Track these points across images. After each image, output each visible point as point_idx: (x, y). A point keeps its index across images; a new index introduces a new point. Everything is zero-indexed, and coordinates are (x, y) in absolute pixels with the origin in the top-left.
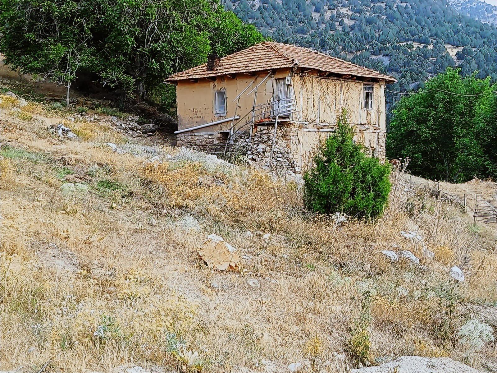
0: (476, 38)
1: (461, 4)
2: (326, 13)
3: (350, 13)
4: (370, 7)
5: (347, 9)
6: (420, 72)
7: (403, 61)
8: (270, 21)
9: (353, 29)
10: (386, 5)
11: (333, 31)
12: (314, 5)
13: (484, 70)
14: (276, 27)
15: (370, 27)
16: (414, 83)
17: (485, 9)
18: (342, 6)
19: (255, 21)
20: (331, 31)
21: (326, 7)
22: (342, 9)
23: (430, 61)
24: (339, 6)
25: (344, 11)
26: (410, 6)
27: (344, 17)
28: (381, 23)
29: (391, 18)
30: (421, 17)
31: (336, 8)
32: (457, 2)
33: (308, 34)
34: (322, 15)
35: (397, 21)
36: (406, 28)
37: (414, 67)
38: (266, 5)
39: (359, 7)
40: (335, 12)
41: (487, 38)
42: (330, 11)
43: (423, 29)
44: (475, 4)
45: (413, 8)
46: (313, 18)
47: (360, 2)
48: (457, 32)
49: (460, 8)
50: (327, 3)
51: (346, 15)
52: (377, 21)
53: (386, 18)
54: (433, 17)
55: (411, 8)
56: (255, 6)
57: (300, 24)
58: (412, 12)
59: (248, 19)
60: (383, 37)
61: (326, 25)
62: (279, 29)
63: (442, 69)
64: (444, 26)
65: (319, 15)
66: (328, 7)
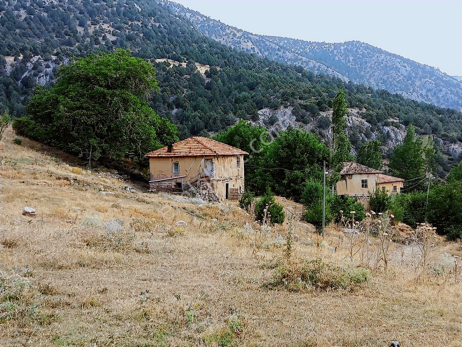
0: (218, 58)
1: (200, 22)
2: (89, 27)
3: (112, 29)
4: (128, 25)
5: (108, 25)
6: (178, 88)
7: (163, 77)
8: (38, 32)
9: (115, 44)
10: (142, 24)
11: (97, 45)
12: (78, 19)
13: (228, 88)
14: (44, 38)
15: (130, 43)
16: (173, 96)
17: (220, 28)
18: (103, 22)
19: (23, 31)
20: (96, 44)
21: (89, 23)
22: (103, 25)
23: (185, 78)
24: (101, 22)
25: (105, 26)
26: (163, 26)
27: (106, 32)
28: (139, 40)
29: (147, 36)
30: (172, 37)
31: (99, 24)
32: (197, 20)
33: (75, 46)
34: (86, 29)
35: (153, 39)
36: (161, 46)
37: (173, 83)
38: (32, 17)
39: (119, 24)
40: (97, 27)
41: (227, 59)
42: (93, 27)
43: (175, 47)
44: (212, 22)
45: (165, 28)
46: (78, 31)
47: (119, 20)
48: (203, 52)
49: (199, 26)
50: (89, 19)
51: (108, 30)
52: (136, 39)
53: (143, 35)
54: (182, 37)
55: (164, 28)
56: (21, 16)
57: (66, 37)
58: (164, 31)
59: (15, 28)
60: (142, 53)
61: (90, 39)
62: (46, 40)
63: (195, 85)
64: (192, 46)
65: (83, 29)
66: (91, 22)
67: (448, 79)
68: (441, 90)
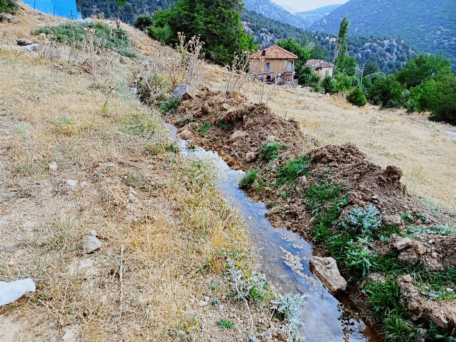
67: (275, 6)
68: (272, 12)
